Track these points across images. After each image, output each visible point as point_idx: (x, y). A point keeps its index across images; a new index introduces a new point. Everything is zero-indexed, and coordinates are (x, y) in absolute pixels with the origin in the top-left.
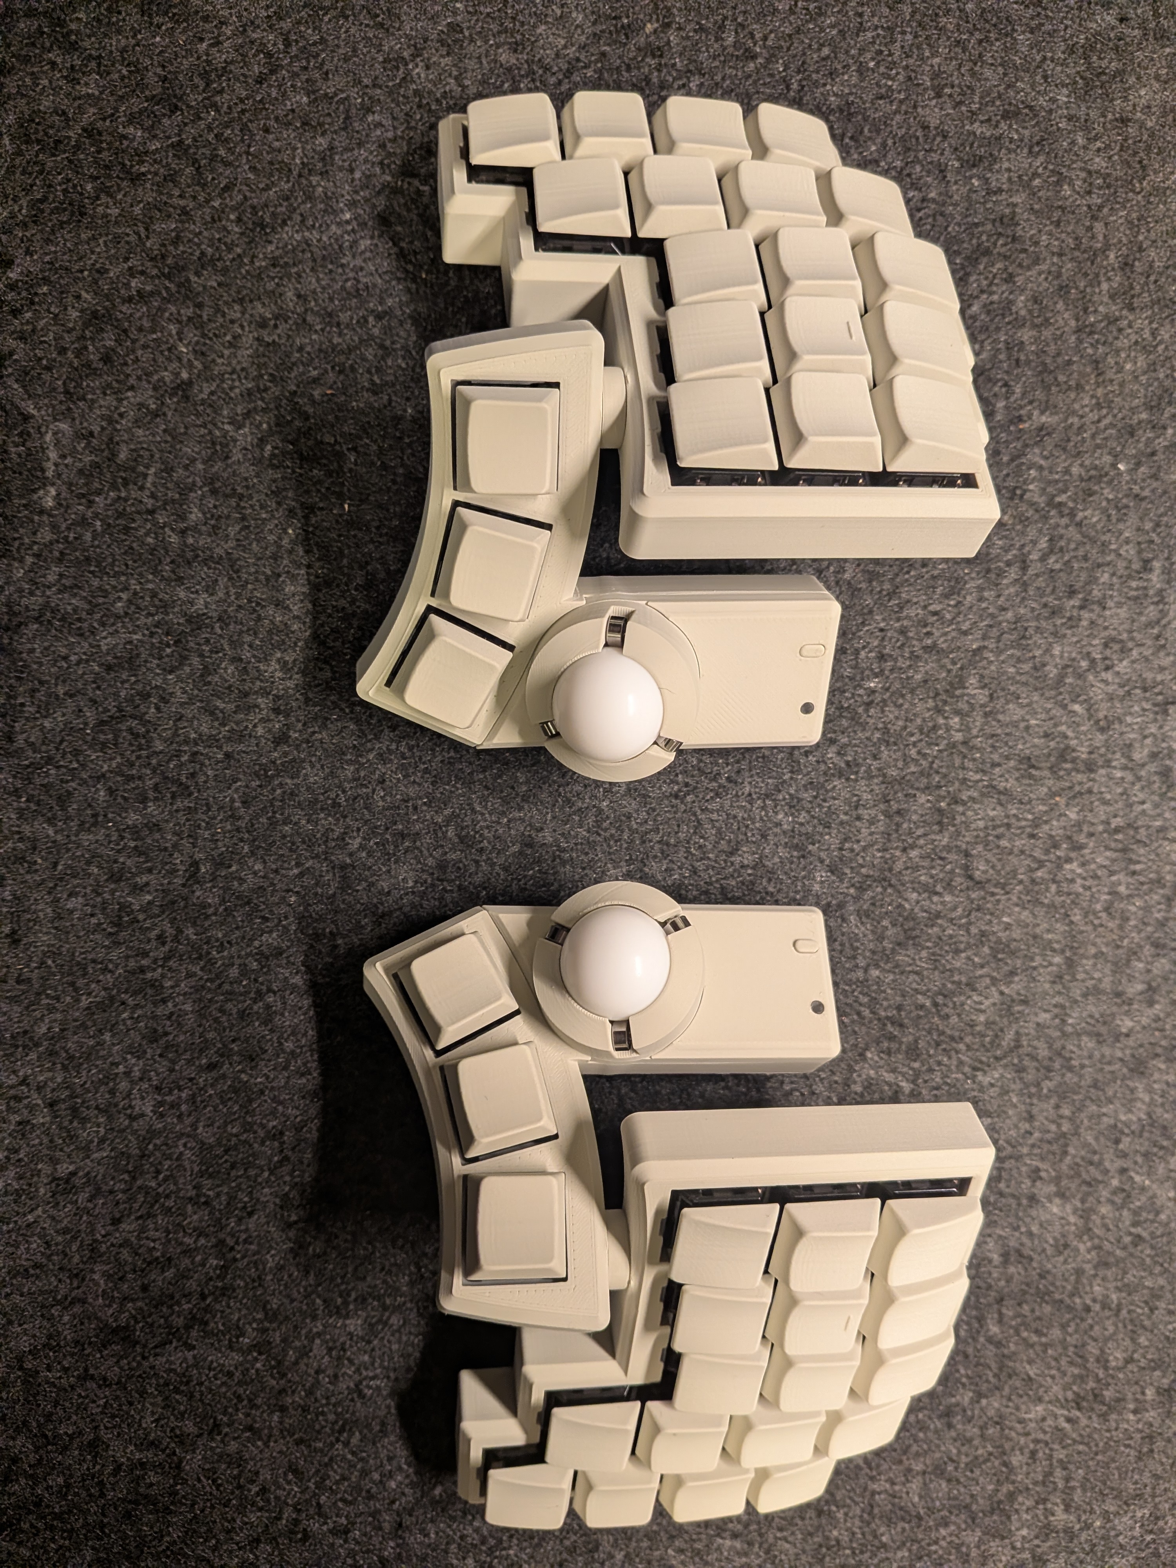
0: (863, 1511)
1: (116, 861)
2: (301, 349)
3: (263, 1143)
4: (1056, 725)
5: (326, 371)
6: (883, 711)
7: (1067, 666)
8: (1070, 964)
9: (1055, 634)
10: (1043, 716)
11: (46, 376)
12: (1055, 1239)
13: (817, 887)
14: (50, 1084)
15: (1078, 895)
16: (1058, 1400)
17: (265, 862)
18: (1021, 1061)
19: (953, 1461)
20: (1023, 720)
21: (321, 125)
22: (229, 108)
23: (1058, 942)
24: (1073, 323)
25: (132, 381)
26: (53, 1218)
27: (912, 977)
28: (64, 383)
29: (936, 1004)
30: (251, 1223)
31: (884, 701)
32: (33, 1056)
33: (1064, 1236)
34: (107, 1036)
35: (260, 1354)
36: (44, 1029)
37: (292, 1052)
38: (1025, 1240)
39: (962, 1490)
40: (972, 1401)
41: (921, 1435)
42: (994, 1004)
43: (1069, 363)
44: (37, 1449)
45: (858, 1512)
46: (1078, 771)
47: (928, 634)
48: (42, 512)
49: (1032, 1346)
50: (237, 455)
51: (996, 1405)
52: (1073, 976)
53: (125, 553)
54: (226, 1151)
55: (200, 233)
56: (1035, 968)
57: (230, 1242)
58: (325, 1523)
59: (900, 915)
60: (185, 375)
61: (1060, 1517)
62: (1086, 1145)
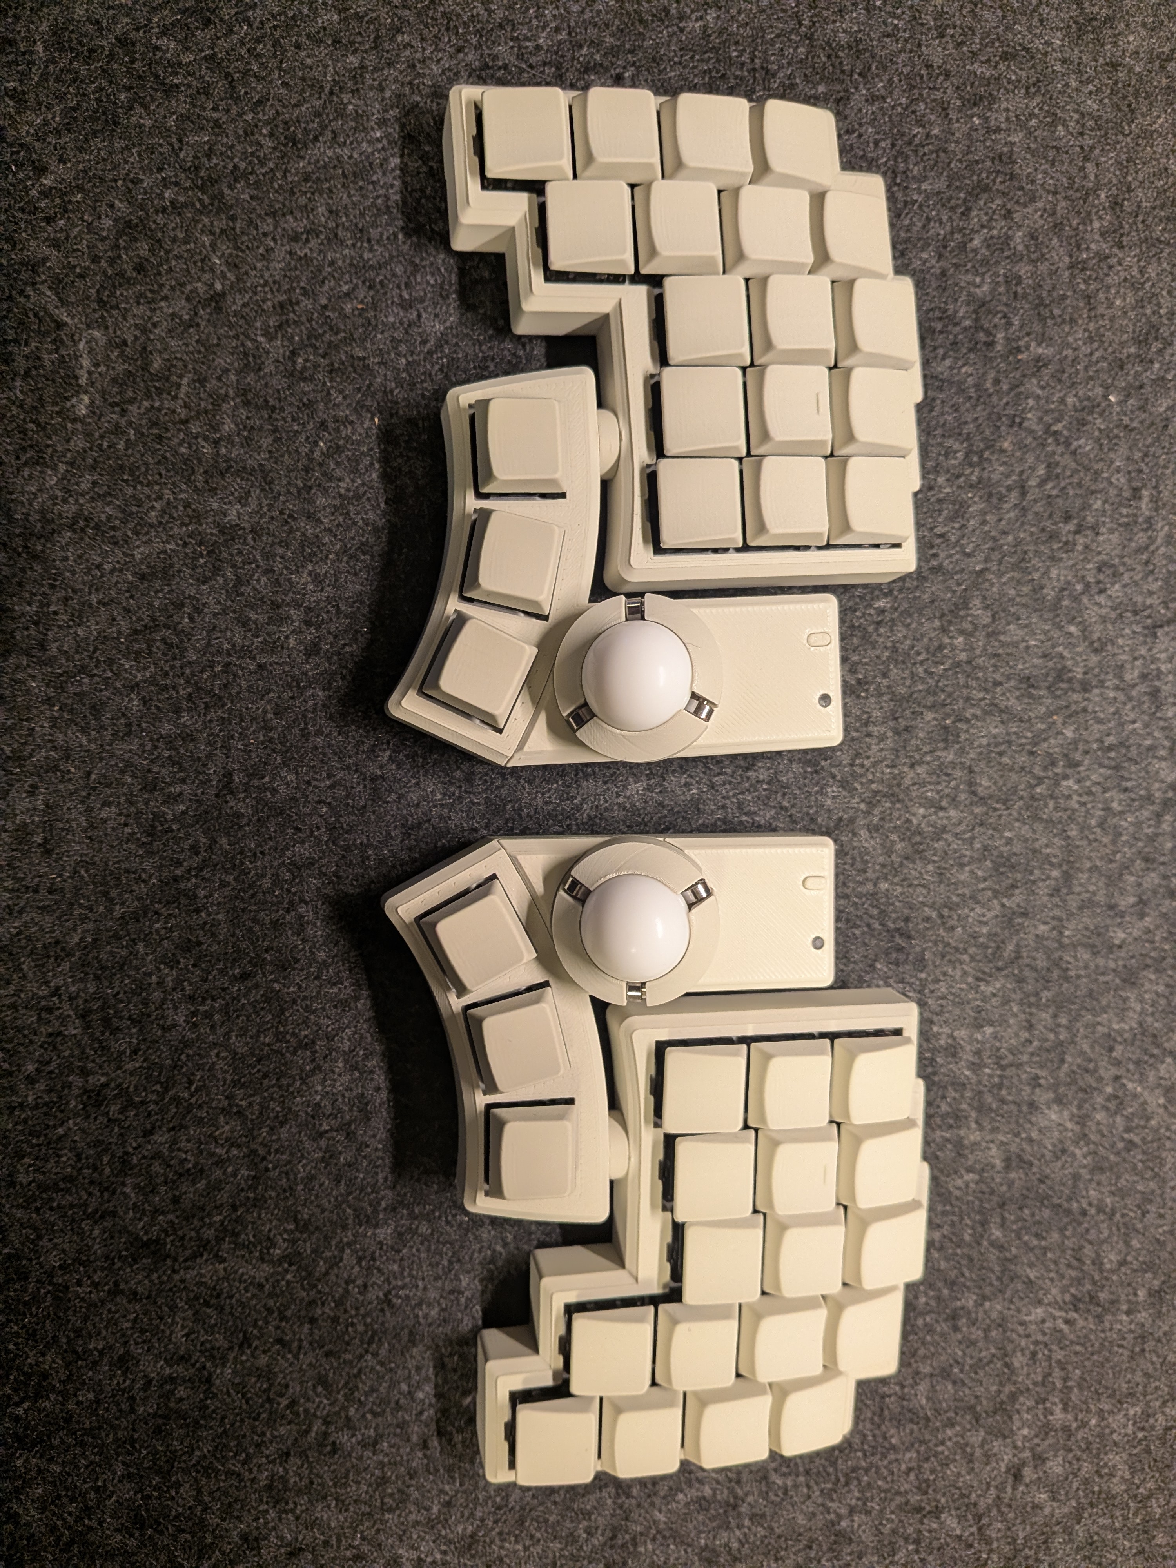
0: (874, 1414)
1: (149, 771)
2: (332, 263)
3: (294, 1053)
4: (1053, 647)
5: (357, 285)
6: (892, 631)
7: (1063, 589)
8: (1067, 877)
9: (1052, 558)
10: (1042, 637)
11: (80, 284)
12: (1054, 1145)
13: (829, 802)
14: (82, 994)
15: (1074, 811)
16: (1057, 1302)
17: (297, 773)
18: (1021, 971)
19: (958, 1363)
20: (1023, 641)
21: (352, 43)
22: (262, 22)
23: (1055, 856)
24: (1067, 259)
25: (165, 291)
26: (83, 1131)
27: (919, 889)
28: (98, 292)
29: (942, 916)
30: (284, 1133)
31: (893, 620)
32: (66, 966)
33: (1061, 1142)
34: (140, 947)
35: (291, 1265)
36: (76, 940)
37: (324, 962)
38: (1025, 1145)
39: (967, 1391)
40: (978, 1304)
41: (928, 1338)
42: (996, 917)
43: (1064, 297)
44: (68, 1365)
45: (869, 1414)
46: (1074, 690)
47: (935, 555)
48: (74, 421)
49: (1032, 1249)
50: (269, 368)
51: (999, 1307)
52: (1070, 887)
53: (159, 463)
54: (259, 1060)
55: (233, 146)
56: (1034, 882)
57: (262, 1152)
58: (353, 1436)
59: (908, 829)
60: (218, 286)
61: (1059, 1416)
62: (1082, 1053)
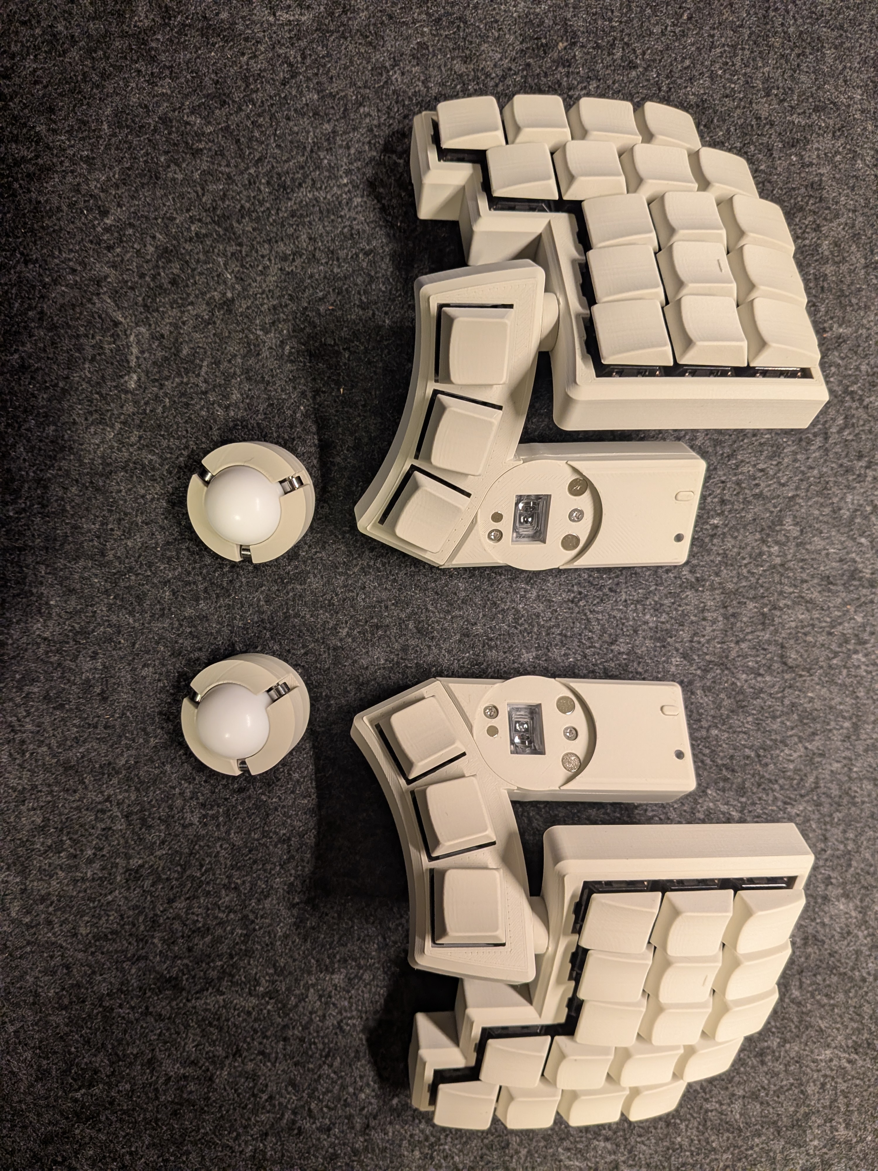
0: (699, 1124)
1: (176, 642)
2: (311, 276)
3: (276, 846)
4: (848, 553)
5: (329, 292)
6: (723, 541)
7: (856, 510)
8: (856, 727)
9: (848, 487)
10: (840, 547)
11: (131, 294)
12: (841, 928)
13: (673, 669)
14: (126, 801)
15: (862, 677)
16: (841, 1047)
17: (281, 644)
18: (819, 797)
19: (764, 1089)
20: (825, 549)
21: (327, 115)
22: (262, 102)
23: (848, 711)
24: (863, 261)
25: (191, 299)
26: (126, 898)
27: (741, 735)
28: (144, 300)
29: (758, 756)
30: (267, 904)
31: (724, 534)
32: (115, 781)
33: (847, 926)
34: (168, 767)
35: (271, 998)
36: (123, 762)
37: (298, 781)
38: (819, 928)
39: (771, 1110)
40: (779, 1046)
41: (742, 1069)
42: (801, 756)
43: (860, 290)
45: (696, 1124)
46: (863, 587)
47: (757, 485)
48: (126, 392)
49: (823, 1006)
50: (265, 353)
51: (796, 1048)
52: (858, 736)
53: (186, 422)
54: (250, 851)
55: (241, 192)
56: (830, 731)
57: (251, 917)
58: (314, 1123)
59: (733, 690)
60: (229, 295)
61: (842, 1132)
62: (864, 860)
